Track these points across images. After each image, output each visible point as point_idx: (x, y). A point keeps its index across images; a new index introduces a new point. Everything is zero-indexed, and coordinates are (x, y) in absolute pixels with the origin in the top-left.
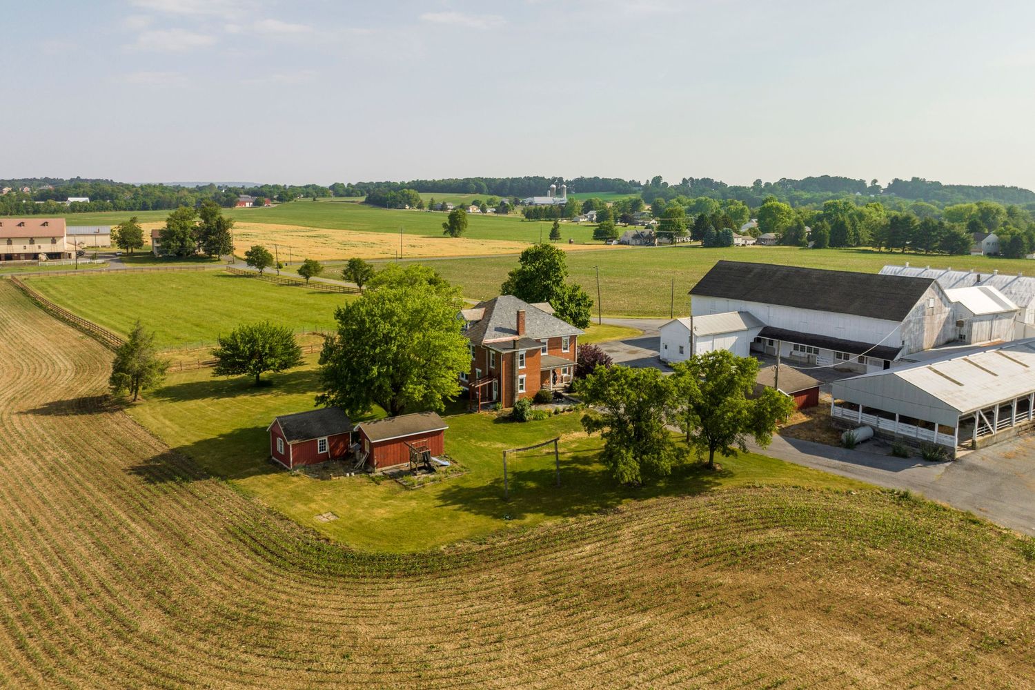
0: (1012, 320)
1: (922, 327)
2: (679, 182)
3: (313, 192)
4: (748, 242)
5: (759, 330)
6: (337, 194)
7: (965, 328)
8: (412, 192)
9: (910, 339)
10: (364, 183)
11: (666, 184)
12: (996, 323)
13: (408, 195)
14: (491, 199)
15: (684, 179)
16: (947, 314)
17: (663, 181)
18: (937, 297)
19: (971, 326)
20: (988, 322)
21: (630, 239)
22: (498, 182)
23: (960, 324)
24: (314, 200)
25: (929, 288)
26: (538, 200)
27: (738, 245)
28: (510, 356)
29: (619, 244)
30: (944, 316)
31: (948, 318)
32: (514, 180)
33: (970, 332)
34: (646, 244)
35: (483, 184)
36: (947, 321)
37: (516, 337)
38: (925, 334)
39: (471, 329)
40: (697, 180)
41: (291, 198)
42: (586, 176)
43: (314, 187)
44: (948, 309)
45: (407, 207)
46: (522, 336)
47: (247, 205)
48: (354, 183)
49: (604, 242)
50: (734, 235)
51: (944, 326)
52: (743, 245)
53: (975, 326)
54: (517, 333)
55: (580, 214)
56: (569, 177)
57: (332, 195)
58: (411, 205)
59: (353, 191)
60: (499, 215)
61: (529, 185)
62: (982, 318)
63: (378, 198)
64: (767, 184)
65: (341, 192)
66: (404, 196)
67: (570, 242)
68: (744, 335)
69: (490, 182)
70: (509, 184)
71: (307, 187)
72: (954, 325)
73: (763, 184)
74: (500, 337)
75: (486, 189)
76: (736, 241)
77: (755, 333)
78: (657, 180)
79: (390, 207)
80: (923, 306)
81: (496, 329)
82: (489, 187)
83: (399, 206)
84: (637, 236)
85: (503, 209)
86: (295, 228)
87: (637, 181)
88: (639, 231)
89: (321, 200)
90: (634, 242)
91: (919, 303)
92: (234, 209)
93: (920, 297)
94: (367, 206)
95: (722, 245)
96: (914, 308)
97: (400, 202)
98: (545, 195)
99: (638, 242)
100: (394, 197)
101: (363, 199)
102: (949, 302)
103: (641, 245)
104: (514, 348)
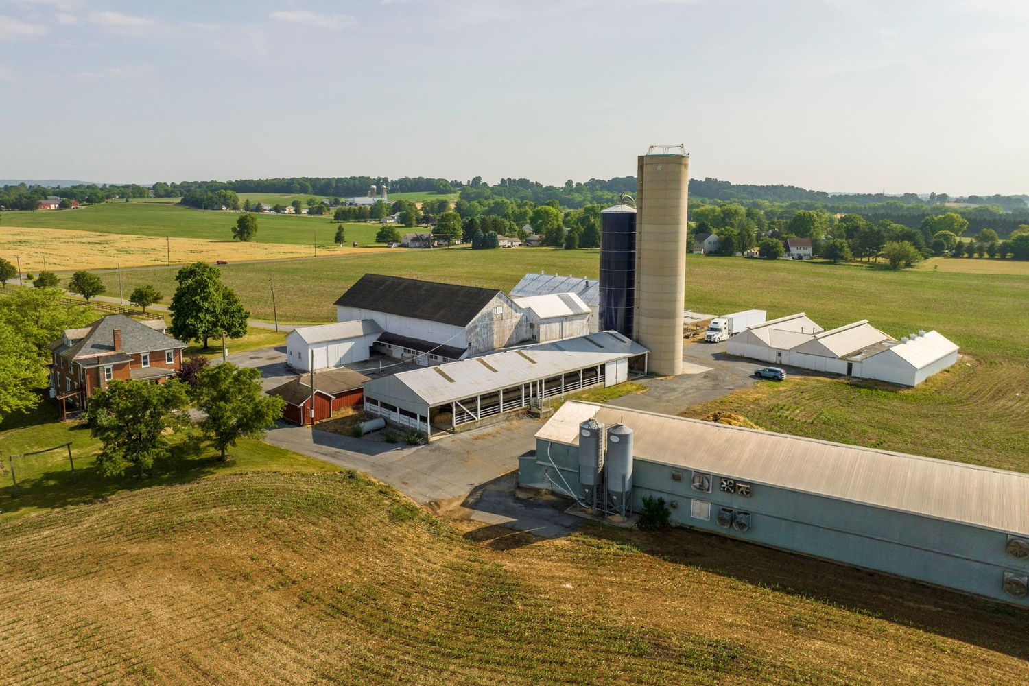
0: (585, 321)
1: (491, 330)
2: (498, 182)
3: (132, 192)
4: (514, 244)
5: (378, 336)
6: (157, 195)
7: (536, 329)
8: (229, 193)
9: (477, 341)
10: (188, 183)
11: (485, 184)
12: (566, 324)
13: (224, 196)
14: (311, 200)
15: (502, 179)
16: (519, 319)
17: (483, 181)
18: (505, 305)
19: (539, 328)
20: (558, 324)
21: (409, 242)
22: (323, 182)
23: (532, 326)
24: (127, 201)
25: (495, 298)
26: (359, 200)
27: (504, 246)
28: (95, 370)
29: (399, 246)
30: (515, 321)
31: (520, 321)
32: (339, 180)
33: (538, 332)
34: (426, 247)
35: (308, 184)
36: (519, 324)
37: (112, 353)
38: (495, 336)
39: (73, 346)
40: (514, 180)
41: (102, 200)
42: (411, 177)
43: (134, 187)
44: (519, 315)
45: (224, 208)
46: (119, 351)
47: (53, 207)
48: (178, 183)
49: (386, 245)
50: (499, 237)
51: (516, 328)
52: (509, 247)
53: (543, 328)
54: (113, 349)
55: (388, 215)
56: (394, 177)
57: (151, 195)
58: (227, 206)
59: (172, 192)
60: (312, 216)
61: (354, 185)
62: (549, 320)
63: (194, 199)
64: (578, 184)
65: (162, 192)
66: (220, 197)
67: (354, 246)
68: (363, 340)
69: (314, 182)
70: (334, 184)
71: (126, 187)
72: (529, 327)
73: (574, 185)
74: (94, 353)
75: (310, 189)
76: (501, 243)
77: (373, 338)
78: (477, 180)
79: (206, 208)
80: (490, 314)
81: (93, 346)
82: (314, 186)
83: (216, 207)
84: (416, 239)
85: (317, 210)
86: (83, 233)
87: (459, 181)
88: (419, 234)
89: (135, 201)
90: (413, 245)
91: (484, 310)
92: (36, 211)
93: (485, 305)
94: (181, 207)
95: (489, 247)
96: (479, 315)
97: (217, 204)
98: (365, 195)
99: (417, 244)
100: (211, 198)
101: (178, 200)
102: (520, 308)
103: (420, 247)
104: (98, 364)
